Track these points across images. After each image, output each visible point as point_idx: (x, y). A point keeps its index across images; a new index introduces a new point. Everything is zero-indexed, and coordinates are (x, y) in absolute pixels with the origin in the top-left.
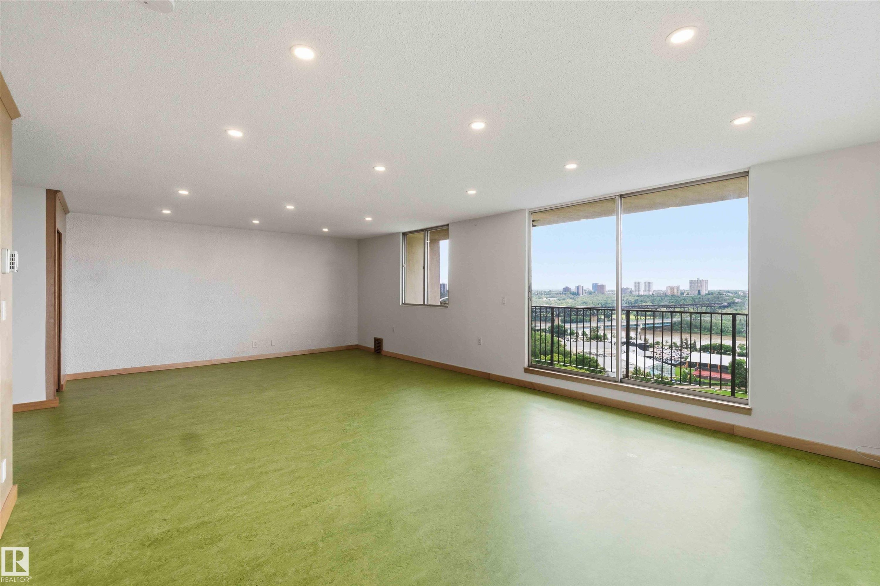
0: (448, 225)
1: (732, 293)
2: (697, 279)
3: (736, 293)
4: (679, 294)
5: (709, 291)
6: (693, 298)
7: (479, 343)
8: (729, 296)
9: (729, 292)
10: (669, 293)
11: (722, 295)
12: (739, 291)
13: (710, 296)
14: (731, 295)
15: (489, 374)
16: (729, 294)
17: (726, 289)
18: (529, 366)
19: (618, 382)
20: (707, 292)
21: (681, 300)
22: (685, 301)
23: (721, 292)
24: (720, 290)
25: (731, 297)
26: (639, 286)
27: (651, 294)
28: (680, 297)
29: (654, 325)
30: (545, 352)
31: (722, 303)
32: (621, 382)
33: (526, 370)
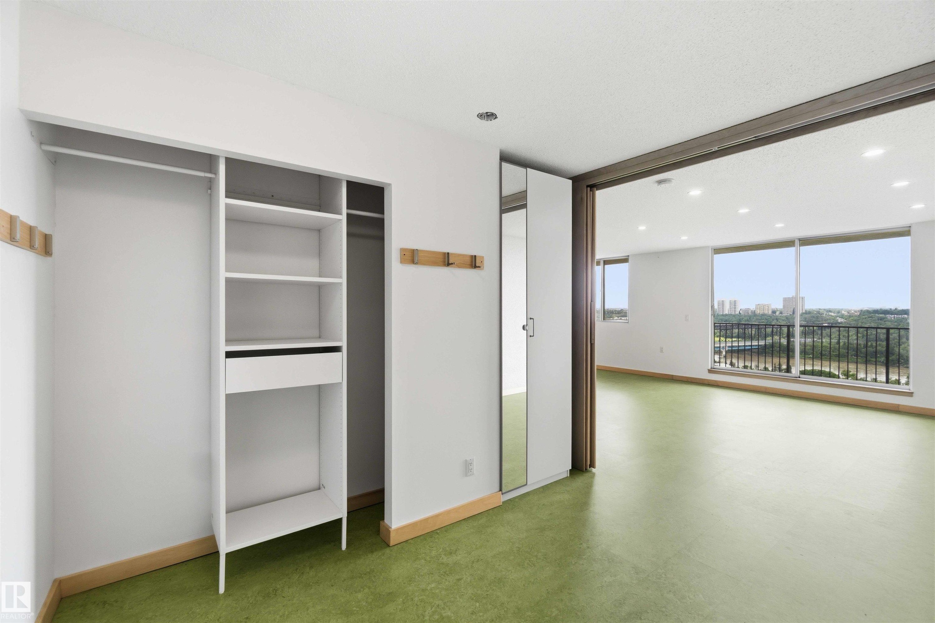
0: (629, 256)
1: (834, 313)
2: (791, 297)
3: (839, 312)
4: (770, 312)
5: (806, 311)
6: (787, 318)
7: (662, 351)
8: (831, 316)
9: (830, 311)
10: (758, 312)
11: (822, 314)
12: (842, 309)
13: (807, 316)
14: (833, 314)
15: (673, 375)
16: (830, 313)
17: (828, 307)
18: (712, 368)
19: (797, 378)
20: (804, 311)
21: (773, 320)
22: (777, 321)
23: (821, 311)
24: (820, 309)
25: (833, 317)
26: (723, 304)
27: (737, 313)
28: (771, 317)
29: (745, 348)
30: (732, 357)
31: (822, 324)
32: (799, 377)
33: (710, 371)
